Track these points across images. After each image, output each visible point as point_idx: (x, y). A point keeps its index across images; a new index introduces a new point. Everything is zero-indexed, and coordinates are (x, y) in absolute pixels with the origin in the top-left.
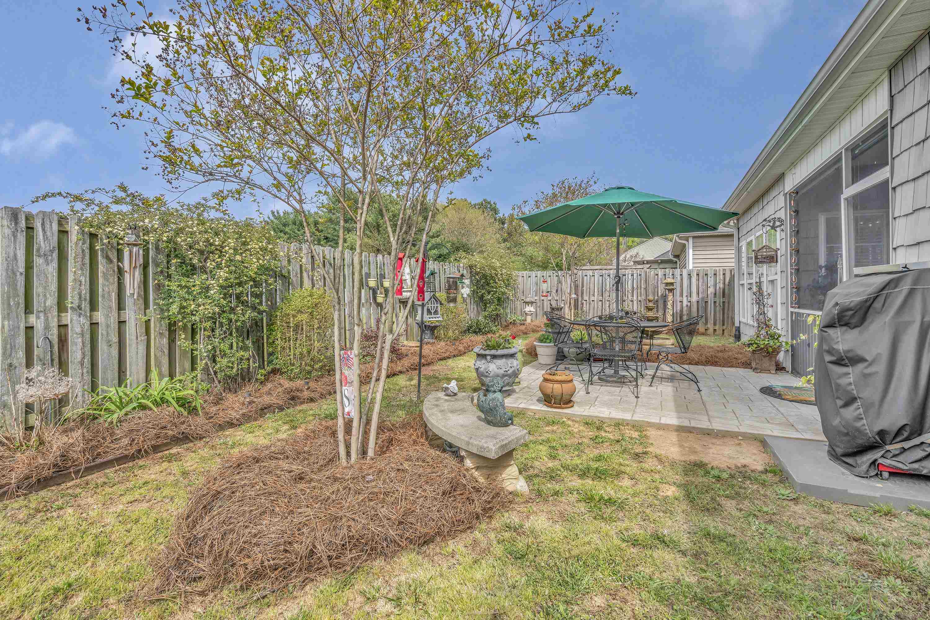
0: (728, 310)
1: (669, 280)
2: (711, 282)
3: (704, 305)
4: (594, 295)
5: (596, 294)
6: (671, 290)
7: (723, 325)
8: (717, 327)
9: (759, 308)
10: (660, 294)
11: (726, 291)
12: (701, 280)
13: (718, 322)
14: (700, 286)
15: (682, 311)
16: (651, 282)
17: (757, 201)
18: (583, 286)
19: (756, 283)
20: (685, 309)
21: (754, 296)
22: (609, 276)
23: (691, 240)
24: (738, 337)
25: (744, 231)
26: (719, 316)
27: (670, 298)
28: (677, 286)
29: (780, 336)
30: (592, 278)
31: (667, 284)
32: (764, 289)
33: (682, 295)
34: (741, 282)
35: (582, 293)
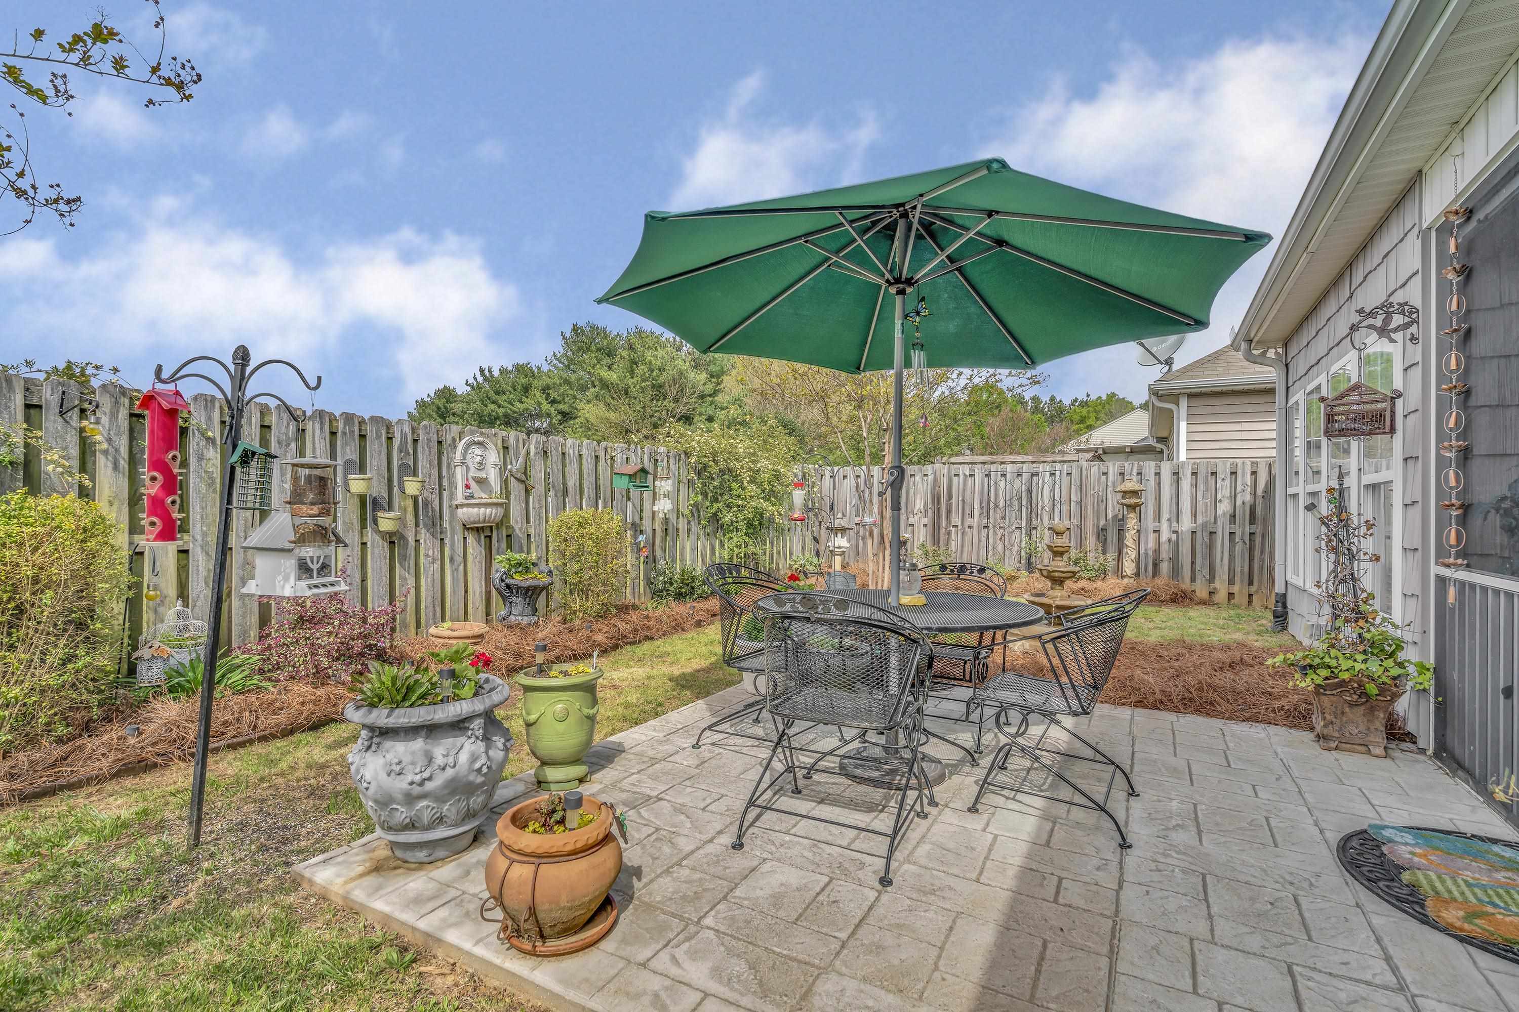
0: (1262, 552)
1: (1130, 486)
2: (1224, 491)
3: (1207, 539)
4: (972, 516)
5: (976, 513)
6: (1132, 507)
7: (1251, 583)
8: (1236, 589)
9: (1337, 562)
10: (1110, 516)
11: (1259, 509)
12: (1201, 487)
13: (1237, 579)
14: (1199, 498)
15: (1157, 551)
16: (1093, 487)
17: (1336, 283)
18: (950, 497)
19: (1330, 490)
20: (1165, 548)
21: (1324, 529)
22: (1004, 475)
23: (1184, 403)
24: (1281, 618)
25: (1299, 367)
26: (1241, 565)
27: (1132, 522)
28: (1148, 499)
29: (1399, 648)
30: (970, 480)
31: (1125, 493)
32: (1353, 508)
33: (1158, 517)
34: (1291, 491)
35: (949, 511)
